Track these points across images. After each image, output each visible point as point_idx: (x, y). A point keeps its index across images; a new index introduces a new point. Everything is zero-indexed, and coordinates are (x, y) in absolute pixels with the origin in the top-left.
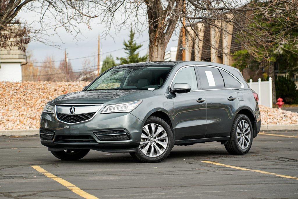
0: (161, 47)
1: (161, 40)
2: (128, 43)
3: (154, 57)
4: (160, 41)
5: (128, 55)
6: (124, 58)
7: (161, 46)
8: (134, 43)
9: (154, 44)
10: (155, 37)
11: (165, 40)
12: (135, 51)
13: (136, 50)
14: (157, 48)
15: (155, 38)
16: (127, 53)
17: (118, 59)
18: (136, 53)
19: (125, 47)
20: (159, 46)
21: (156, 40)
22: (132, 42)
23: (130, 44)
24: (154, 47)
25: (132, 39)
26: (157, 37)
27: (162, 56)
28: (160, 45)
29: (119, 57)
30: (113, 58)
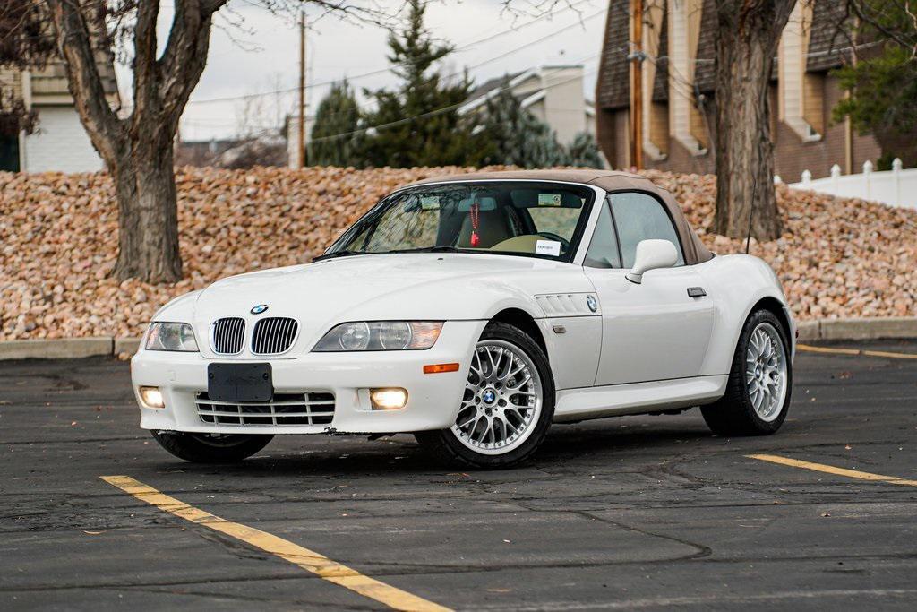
0: (760, 42)
1: (763, 19)
2: (403, 42)
3: (738, 78)
4: (758, 21)
5: (402, 82)
6: (388, 90)
7: (762, 39)
8: (423, 37)
9: (739, 32)
10: (742, 9)
11: (774, 16)
12: (425, 68)
13: (428, 65)
14: (746, 45)
15: (743, 13)
16: (399, 75)
17: (367, 92)
18: (428, 73)
19: (392, 54)
20: (753, 38)
21: (747, 18)
22: (416, 36)
23: (411, 42)
24: (737, 42)
25: (416, 26)
26: (750, 9)
27: (763, 74)
28: (759, 35)
29: (374, 89)
30: (353, 92)
